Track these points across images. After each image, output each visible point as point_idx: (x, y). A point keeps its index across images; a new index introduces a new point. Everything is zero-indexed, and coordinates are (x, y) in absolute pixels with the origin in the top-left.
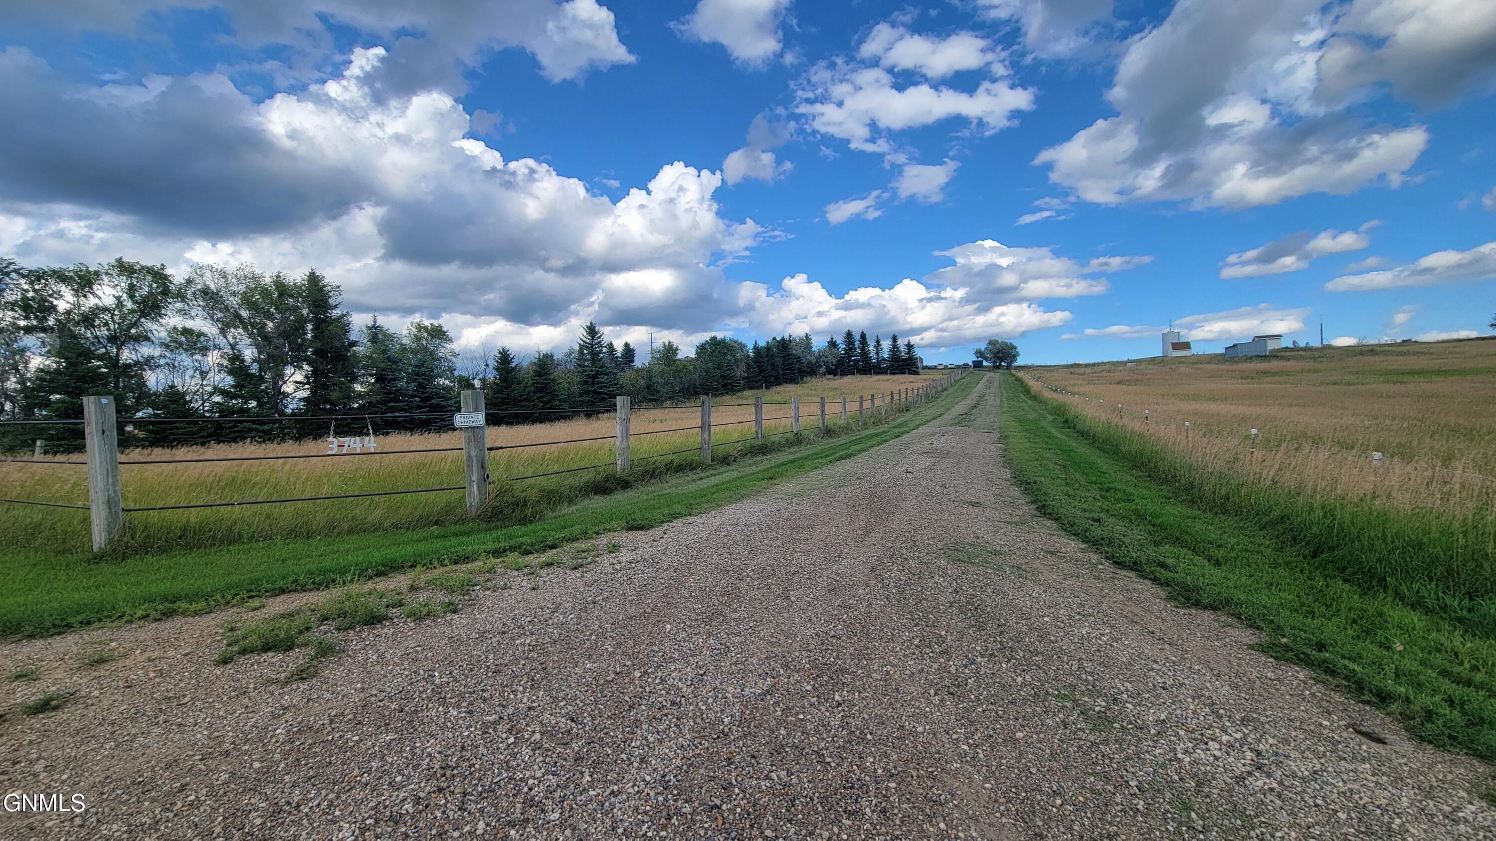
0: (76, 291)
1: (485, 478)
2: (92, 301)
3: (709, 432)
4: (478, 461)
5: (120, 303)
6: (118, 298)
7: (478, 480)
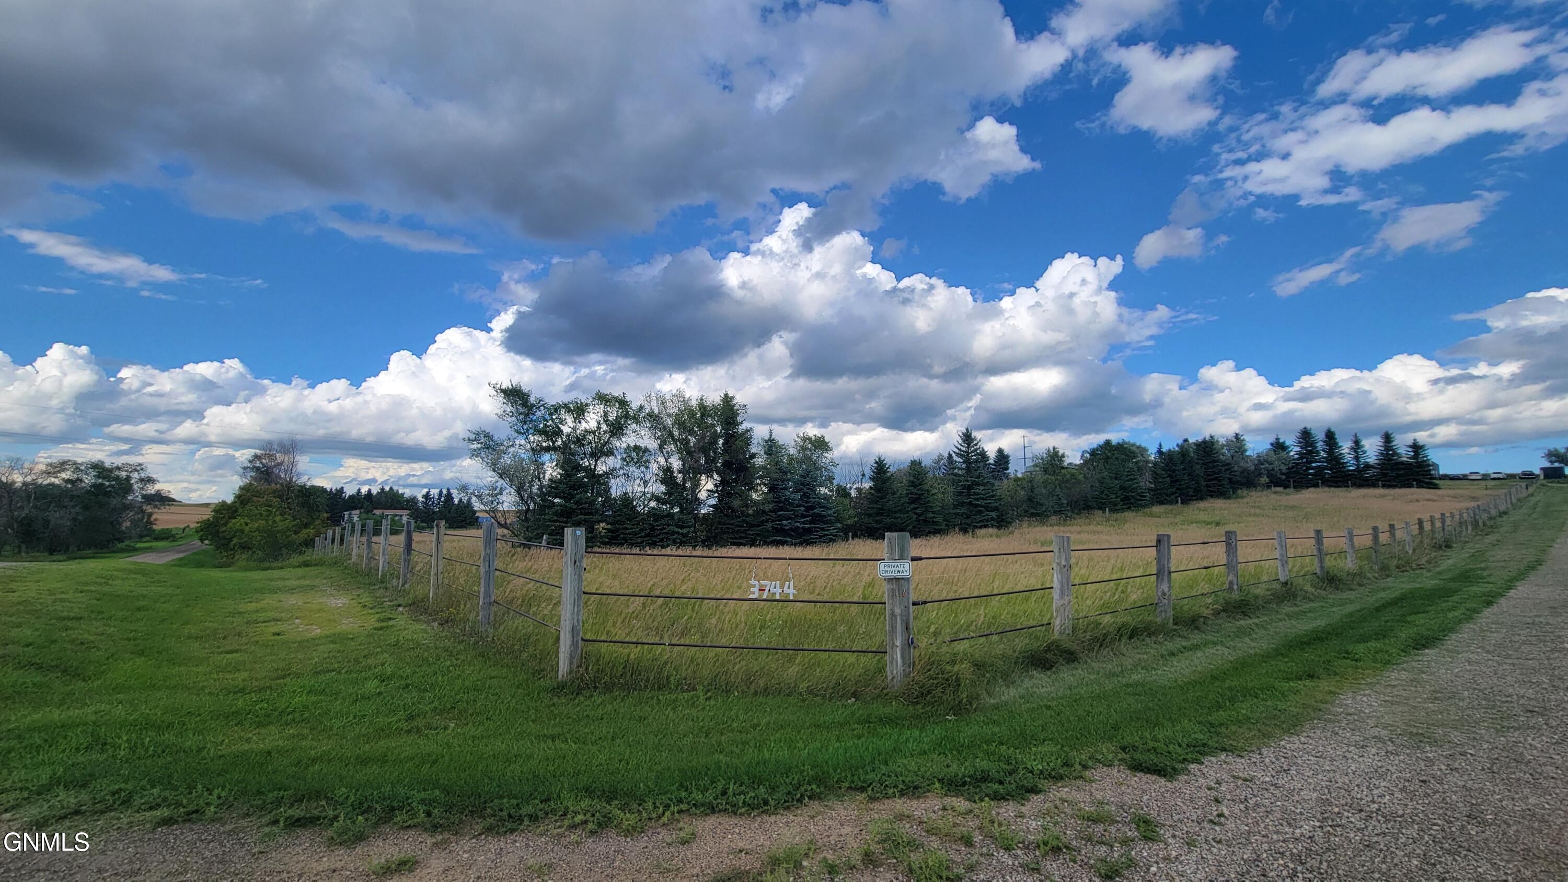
0: (575, 419)
1: (910, 643)
2: (584, 425)
3: (1169, 581)
4: (902, 620)
5: (599, 428)
6: (599, 423)
7: (903, 645)
